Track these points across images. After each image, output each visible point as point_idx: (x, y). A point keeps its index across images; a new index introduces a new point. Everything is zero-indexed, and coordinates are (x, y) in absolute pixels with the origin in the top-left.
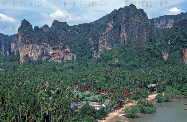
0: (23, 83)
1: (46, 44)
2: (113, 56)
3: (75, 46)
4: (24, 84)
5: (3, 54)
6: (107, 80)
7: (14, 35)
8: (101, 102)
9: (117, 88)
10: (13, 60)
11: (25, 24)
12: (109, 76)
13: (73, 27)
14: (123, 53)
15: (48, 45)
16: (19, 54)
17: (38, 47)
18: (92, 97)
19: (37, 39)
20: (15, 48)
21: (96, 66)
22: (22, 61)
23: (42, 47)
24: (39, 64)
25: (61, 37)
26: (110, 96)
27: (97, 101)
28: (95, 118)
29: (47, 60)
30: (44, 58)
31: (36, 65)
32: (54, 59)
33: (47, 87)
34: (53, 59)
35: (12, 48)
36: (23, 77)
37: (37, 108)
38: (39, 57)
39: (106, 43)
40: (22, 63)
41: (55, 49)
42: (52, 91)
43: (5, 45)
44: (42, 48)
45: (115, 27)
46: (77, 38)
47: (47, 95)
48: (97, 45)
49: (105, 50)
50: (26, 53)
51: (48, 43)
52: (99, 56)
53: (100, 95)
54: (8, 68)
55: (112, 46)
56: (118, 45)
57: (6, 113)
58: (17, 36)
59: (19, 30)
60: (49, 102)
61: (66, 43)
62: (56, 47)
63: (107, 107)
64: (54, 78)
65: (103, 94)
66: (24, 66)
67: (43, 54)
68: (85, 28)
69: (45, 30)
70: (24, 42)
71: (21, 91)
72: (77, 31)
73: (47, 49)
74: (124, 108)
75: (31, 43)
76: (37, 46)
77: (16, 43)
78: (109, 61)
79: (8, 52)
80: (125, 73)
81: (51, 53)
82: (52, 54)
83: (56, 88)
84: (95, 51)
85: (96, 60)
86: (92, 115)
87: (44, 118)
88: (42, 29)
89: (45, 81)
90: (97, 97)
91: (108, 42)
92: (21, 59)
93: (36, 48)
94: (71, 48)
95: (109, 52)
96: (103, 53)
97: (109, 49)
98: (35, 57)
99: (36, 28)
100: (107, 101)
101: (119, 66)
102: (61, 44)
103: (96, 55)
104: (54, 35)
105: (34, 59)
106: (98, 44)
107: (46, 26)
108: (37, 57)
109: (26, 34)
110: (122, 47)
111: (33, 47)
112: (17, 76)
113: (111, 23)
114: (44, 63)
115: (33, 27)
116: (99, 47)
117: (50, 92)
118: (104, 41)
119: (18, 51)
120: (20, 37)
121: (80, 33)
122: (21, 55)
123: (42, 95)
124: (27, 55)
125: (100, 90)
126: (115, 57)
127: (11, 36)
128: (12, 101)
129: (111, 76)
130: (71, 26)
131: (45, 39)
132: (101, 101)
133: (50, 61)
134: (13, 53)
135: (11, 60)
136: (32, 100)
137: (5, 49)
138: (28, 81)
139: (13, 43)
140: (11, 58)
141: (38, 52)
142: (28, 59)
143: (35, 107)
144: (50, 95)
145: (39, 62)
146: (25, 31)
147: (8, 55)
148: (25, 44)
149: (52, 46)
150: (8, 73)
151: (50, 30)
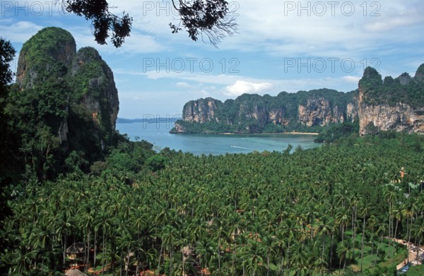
0: (363, 166)
1: (404, 105)
4: (364, 168)
5: (335, 120)
7: (353, 92)
10: (350, 131)
11: (371, 73)
15: (409, 107)
16: (358, 121)
17: (390, 110)
19: (389, 96)
20: (353, 112)
22: (363, 132)
23: (398, 109)
24: (390, 138)
29: (405, 131)
30: (400, 129)
31: (385, 139)
32: (418, 130)
33: (402, 176)
34: (416, 131)
35: (348, 111)
36: (363, 157)
37: (383, 207)
38: (392, 127)
40: (362, 135)
41: (420, 113)
42: (410, 184)
43: (339, 108)
44: (397, 112)
47: (400, 190)
50: (370, 120)
51: (408, 103)
54: (341, 142)
57: (333, 208)
59: (361, 82)
60: (404, 200)
62: (421, 109)
64: (415, 162)
66: (367, 139)
67: (398, 122)
69: (403, 83)
70: (366, 102)
71: (359, 178)
73: (405, 113)
75: (379, 104)
76: (388, 108)
79: (342, 117)
81: (412, 120)
82: (414, 123)
83: (419, 178)
87: (395, 226)
88: (397, 80)
89: (399, 167)
92: (361, 129)
93: (386, 111)
98: (384, 126)
99: (389, 79)
105: (382, 129)
107: (405, 75)
108: (388, 127)
109: (371, 89)
111: (381, 111)
112: (354, 154)
114: (400, 137)
115: (383, 78)
117: (408, 185)
119: (357, 116)
120: (361, 95)
122: (362, 123)
123: (391, 188)
124: (371, 123)
127: (348, 93)
128: (343, 192)
131: (402, 97)
133: (410, 133)
134: (350, 119)
135: (347, 130)
136: (375, 195)
137: (338, 112)
138: (371, 165)
139: (351, 104)
140: (346, 127)
141: (389, 118)
142: (373, 130)
143: (379, 207)
144: (407, 190)
145: (391, 135)
146: (369, 84)
147: (342, 122)
148: (369, 105)
149: (414, 109)
150: (341, 149)
151: (412, 81)
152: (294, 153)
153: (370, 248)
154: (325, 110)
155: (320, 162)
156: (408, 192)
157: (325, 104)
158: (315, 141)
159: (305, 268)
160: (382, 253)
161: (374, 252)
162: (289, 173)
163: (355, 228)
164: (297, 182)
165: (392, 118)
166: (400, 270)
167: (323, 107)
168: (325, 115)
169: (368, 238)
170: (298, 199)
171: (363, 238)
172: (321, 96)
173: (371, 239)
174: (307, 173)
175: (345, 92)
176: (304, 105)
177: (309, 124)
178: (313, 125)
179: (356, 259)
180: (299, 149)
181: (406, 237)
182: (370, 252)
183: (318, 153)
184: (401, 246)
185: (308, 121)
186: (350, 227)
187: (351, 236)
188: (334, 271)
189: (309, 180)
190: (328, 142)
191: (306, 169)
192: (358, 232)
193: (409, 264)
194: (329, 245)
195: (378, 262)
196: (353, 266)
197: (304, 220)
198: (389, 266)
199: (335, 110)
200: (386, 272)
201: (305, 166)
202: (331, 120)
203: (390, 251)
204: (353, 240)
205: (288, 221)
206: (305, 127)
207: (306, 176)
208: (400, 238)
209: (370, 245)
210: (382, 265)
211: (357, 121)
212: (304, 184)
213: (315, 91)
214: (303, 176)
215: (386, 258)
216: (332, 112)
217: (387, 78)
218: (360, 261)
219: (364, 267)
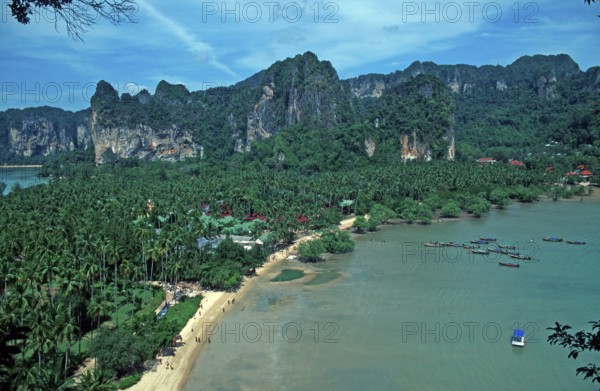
0: (105, 202)
1: (145, 127)
2: (274, 150)
3: (201, 130)
4: (107, 205)
5: (63, 147)
6: (265, 194)
7: (83, 111)
8: (255, 235)
9: (284, 209)
10: (83, 160)
12: (268, 187)
13: (198, 95)
14: (293, 144)
15: (150, 129)
17: (130, 133)
18: (238, 226)
19: (128, 117)
20: (85, 136)
21: (243, 169)
22: (100, 161)
23: (138, 132)
24: (132, 166)
25: (174, 113)
26: (271, 224)
27: (246, 233)
28: (244, 265)
29: (147, 157)
30: (142, 155)
31: (127, 168)
32: (161, 155)
33: (151, 209)
34: (159, 157)
35: (79, 135)
36: (104, 191)
37: (134, 248)
38: (133, 153)
39: (260, 124)
40: (99, 165)
41: (162, 137)
42: (160, 217)
43: (67, 131)
44: (138, 136)
45: (277, 95)
46: (205, 115)
47: (151, 225)
48: (244, 129)
49: (259, 138)
50: (108, 146)
51: (149, 125)
52: (248, 149)
53: (251, 224)
54: (74, 174)
55: (272, 130)
56: (285, 127)
58: (89, 112)
59: (93, 100)
60: (155, 237)
61: (184, 125)
62: (164, 132)
63: (266, 244)
64: (162, 191)
65: (258, 220)
66: (104, 170)
67: (140, 147)
68: (220, 95)
69: (143, 101)
70: (102, 124)
71: (102, 218)
72: (205, 101)
73: (147, 137)
74: (296, 245)
75: (117, 125)
76: (128, 131)
77: (87, 125)
78: (267, 159)
79: (72, 144)
80: (297, 181)
81: (155, 144)
82: (157, 147)
83: (168, 211)
84: (240, 140)
85: (243, 157)
86: (239, 260)
87: (149, 267)
88: (136, 98)
89: (146, 199)
90: (246, 226)
91: (265, 123)
92: (97, 157)
93: (126, 134)
94: (194, 134)
95: (267, 141)
96: (256, 143)
97: (268, 135)
98: (124, 152)
99: (126, 96)
100: (266, 235)
101: (286, 167)
102: (174, 126)
103: (242, 148)
104: (161, 110)
105: (122, 156)
106: (246, 127)
107: (144, 92)
108: (129, 153)
109: (106, 108)
110: (292, 133)
111: (119, 134)
112: (92, 189)
113: (270, 86)
114: (143, 164)
115: (120, 95)
116: (249, 132)
117: (157, 220)
118: (258, 121)
119: (91, 141)
120: (95, 115)
121: (210, 106)
122: (99, 149)
123: (141, 225)
124: (109, 150)
125: (252, 214)
126: (280, 151)
127: (78, 112)
128: (87, 238)
129: (271, 187)
130: (193, 93)
131: (143, 118)
132: (254, 233)
134: (83, 146)
135: (79, 159)
136: (123, 236)
137: (67, 137)
138: (113, 200)
139: (82, 126)
140: (78, 155)
141: (130, 143)
142: (111, 158)
143: (130, 248)
144: (158, 225)
145: (133, 163)
146: (103, 102)
147: (72, 149)
148: (105, 127)
149: (157, 131)
150: (74, 184)
151: (152, 99)
152: (10, 194)
153: (123, 298)
154: (49, 134)
155: (49, 203)
156: (157, 227)
157: (48, 127)
158: (39, 176)
159: (48, 341)
160: (139, 301)
161: (130, 300)
162: (8, 222)
163: (105, 279)
164: (20, 232)
165: (133, 143)
166: (160, 315)
167: (46, 131)
168: (50, 141)
169: (120, 286)
170: (23, 254)
171: (116, 288)
172: (42, 115)
173: (124, 287)
174: (33, 218)
175: (74, 111)
176: (18, 127)
177: (28, 153)
178: (33, 155)
179: (109, 313)
180: (17, 188)
181: (161, 277)
182: (124, 303)
183: (45, 191)
184: (157, 288)
185: (26, 149)
186: (97, 279)
187: (99, 288)
188: (83, 335)
189: (38, 228)
190: (57, 175)
191: (30, 214)
192: (108, 282)
193: (167, 305)
194: (74, 305)
195: (135, 311)
196: (106, 323)
197: (38, 281)
198: (147, 313)
199: (62, 133)
200: (145, 320)
201: (29, 210)
202: (57, 148)
203: (146, 295)
204: (104, 293)
205: (19, 286)
206: (22, 157)
207: (33, 222)
208: (155, 279)
209: (123, 294)
210: (140, 314)
211: (92, 148)
212: (31, 233)
213: (32, 109)
214: (28, 223)
215: (143, 306)
216: (58, 137)
217: (124, 95)
218: (113, 315)
219: (121, 321)
